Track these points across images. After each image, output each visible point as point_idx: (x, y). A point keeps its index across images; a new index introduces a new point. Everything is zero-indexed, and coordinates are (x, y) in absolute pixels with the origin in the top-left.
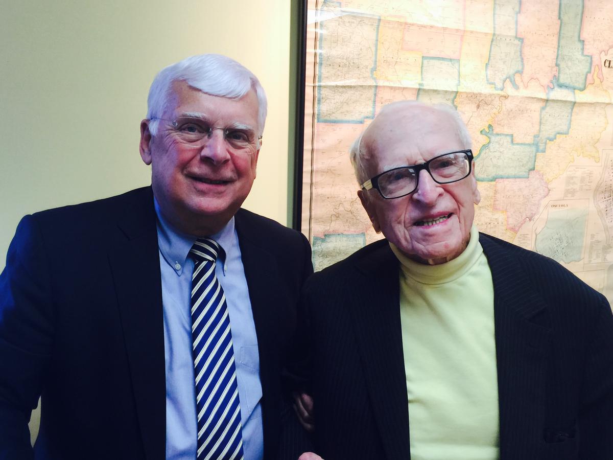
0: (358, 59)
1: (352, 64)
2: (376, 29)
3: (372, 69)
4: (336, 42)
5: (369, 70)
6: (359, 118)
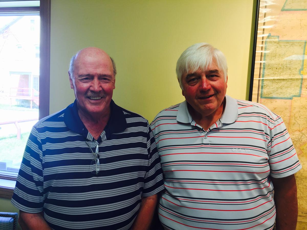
1: (285, 67)
2: (303, 48)
3: (300, 69)
4: (275, 56)
5: (297, 70)
6: (289, 96)
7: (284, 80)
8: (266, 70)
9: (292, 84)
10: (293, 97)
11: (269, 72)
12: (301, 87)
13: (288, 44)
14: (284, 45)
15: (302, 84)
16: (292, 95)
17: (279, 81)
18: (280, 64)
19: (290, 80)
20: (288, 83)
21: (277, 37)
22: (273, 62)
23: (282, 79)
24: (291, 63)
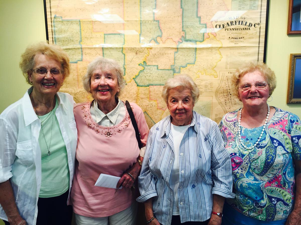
0: (72, 38)
1: (69, 40)
2: (79, 25)
3: (80, 41)
4: (61, 32)
5: (78, 42)
6: (75, 61)
7: (69, 49)
8: (57, 42)
9: (75, 52)
10: (78, 62)
11: (59, 44)
12: (82, 54)
13: (69, 23)
14: (66, 24)
15: (82, 51)
16: (77, 60)
17: (67, 50)
18: (66, 38)
19: (74, 49)
20: (73, 51)
21: (61, 18)
22: (61, 36)
23: (68, 49)
24: (73, 36)
